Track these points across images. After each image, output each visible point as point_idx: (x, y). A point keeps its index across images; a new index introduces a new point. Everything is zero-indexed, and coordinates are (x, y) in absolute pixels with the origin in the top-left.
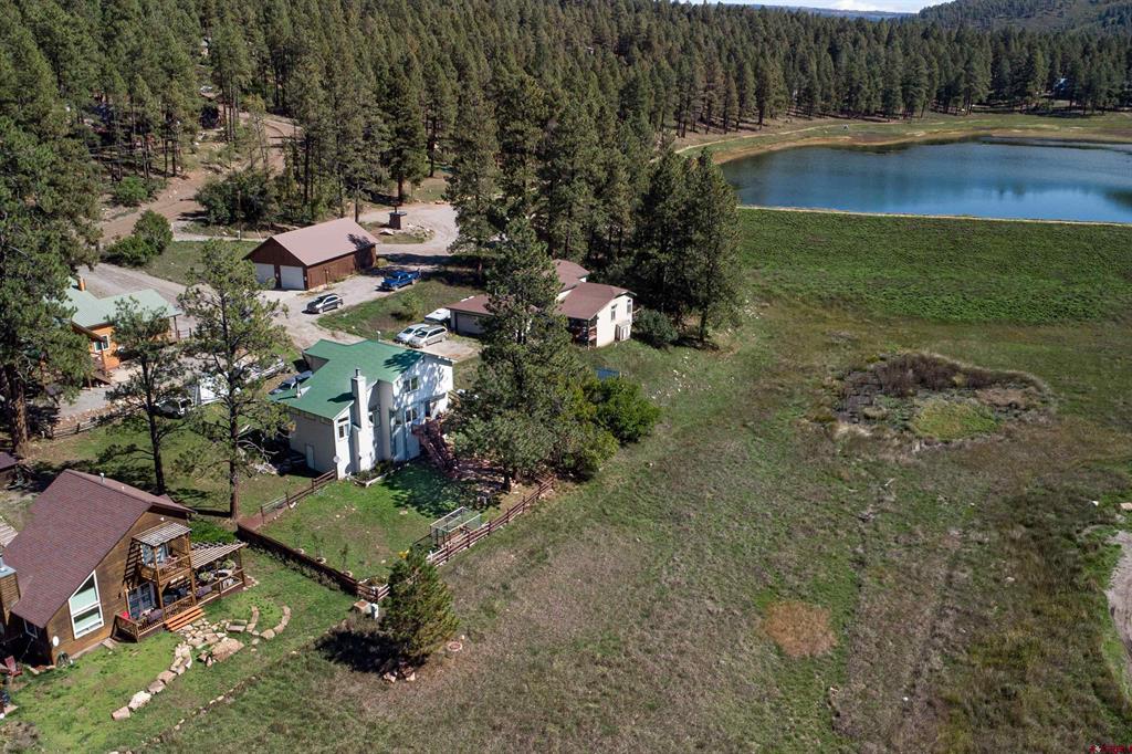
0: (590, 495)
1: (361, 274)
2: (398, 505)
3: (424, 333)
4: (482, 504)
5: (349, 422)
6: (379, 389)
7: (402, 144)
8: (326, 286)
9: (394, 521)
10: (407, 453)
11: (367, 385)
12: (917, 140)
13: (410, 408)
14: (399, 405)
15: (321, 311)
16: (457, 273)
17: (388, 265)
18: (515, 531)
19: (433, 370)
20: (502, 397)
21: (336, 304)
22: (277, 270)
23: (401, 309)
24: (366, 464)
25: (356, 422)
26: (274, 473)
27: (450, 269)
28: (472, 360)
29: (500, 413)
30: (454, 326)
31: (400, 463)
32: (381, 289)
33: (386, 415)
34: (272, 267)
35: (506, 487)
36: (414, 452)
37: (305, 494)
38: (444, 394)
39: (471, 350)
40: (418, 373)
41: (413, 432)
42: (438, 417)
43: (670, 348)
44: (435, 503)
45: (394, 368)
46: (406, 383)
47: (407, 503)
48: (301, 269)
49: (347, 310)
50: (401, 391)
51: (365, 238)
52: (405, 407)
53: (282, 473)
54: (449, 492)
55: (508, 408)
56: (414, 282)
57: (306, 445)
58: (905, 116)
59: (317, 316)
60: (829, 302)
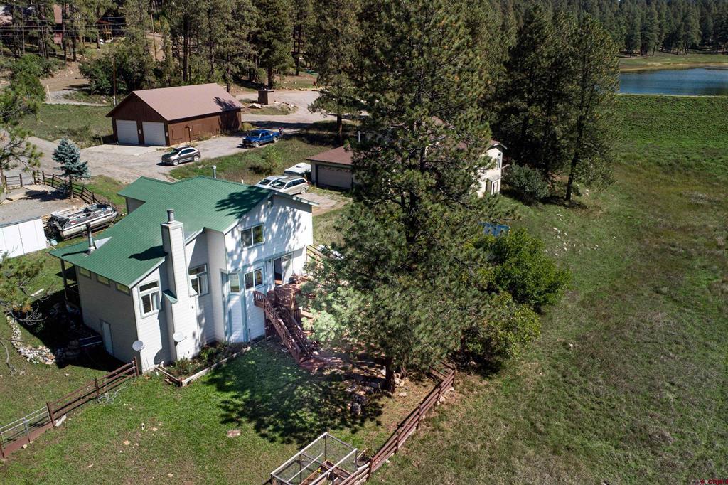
0: (507, 397)
1: (226, 135)
2: (227, 420)
3: (283, 184)
4: (354, 417)
5: (158, 289)
6: (205, 240)
7: (272, 36)
8: (188, 143)
9: (218, 450)
10: (247, 331)
11: (186, 235)
12: (656, 68)
13: (251, 269)
14: (235, 264)
15: (176, 163)
16: (318, 135)
17: (253, 129)
18: (409, 469)
19: (285, 215)
20: (389, 255)
21: (193, 156)
22: (140, 127)
23: (260, 162)
24: (186, 349)
25: (169, 290)
26: (50, 362)
27: (311, 132)
28: (334, 213)
29: (386, 280)
30: (315, 179)
31: (237, 347)
32: (242, 146)
33: (216, 279)
34: (135, 123)
35: (388, 385)
36: (258, 330)
37: (84, 399)
38: (301, 250)
39: (334, 202)
40: (263, 219)
41: (256, 303)
42: (292, 281)
43: (540, 205)
44: (284, 416)
45: (228, 211)
46: (246, 233)
47: (242, 414)
48: (162, 124)
49: (203, 163)
50: (238, 244)
51: (231, 102)
52: (245, 267)
53: (61, 364)
54: (305, 393)
55: (396, 271)
56: (276, 141)
57: (101, 320)
58: (641, 55)
59: (172, 168)
60: (670, 168)
